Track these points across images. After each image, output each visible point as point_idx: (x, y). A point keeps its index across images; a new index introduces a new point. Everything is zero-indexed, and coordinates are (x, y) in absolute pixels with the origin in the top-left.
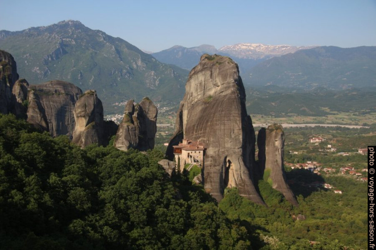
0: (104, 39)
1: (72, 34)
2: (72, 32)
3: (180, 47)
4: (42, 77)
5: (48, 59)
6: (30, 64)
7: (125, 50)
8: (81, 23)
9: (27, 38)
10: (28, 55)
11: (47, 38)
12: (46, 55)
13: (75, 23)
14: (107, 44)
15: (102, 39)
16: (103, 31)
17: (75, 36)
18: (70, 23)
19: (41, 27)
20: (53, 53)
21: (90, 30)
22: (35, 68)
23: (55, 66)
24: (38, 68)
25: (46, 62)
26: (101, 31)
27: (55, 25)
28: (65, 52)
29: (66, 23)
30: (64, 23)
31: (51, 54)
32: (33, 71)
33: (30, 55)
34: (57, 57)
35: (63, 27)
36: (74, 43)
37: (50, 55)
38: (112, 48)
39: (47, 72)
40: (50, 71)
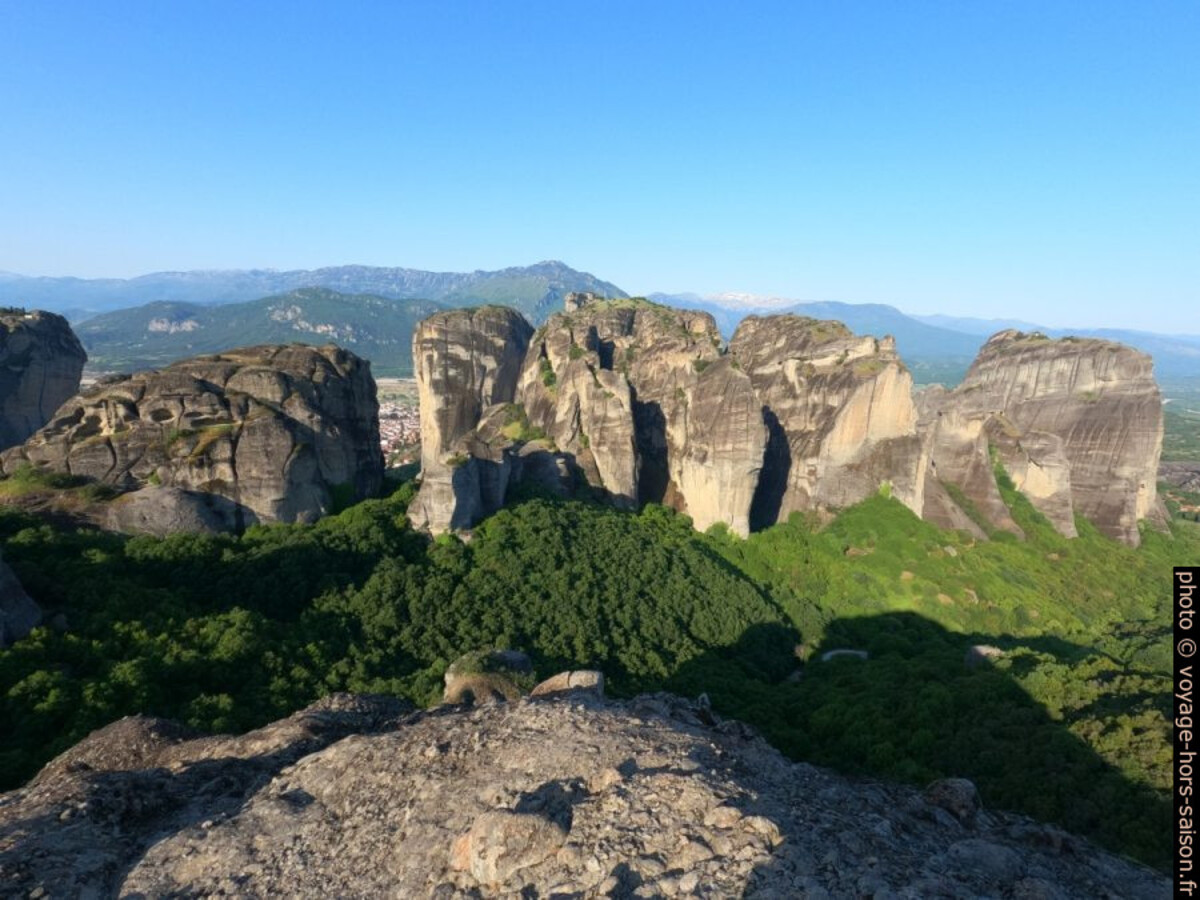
0: (594, 282)
2: (558, 274)
3: (662, 294)
5: (539, 305)
8: (564, 264)
12: (537, 300)
13: (558, 264)
15: (591, 282)
16: (591, 274)
17: (562, 278)
18: (552, 263)
19: (520, 267)
25: (537, 308)
27: (535, 265)
28: (556, 298)
29: (547, 263)
31: (542, 298)
35: (546, 268)
36: (562, 287)
37: (541, 300)
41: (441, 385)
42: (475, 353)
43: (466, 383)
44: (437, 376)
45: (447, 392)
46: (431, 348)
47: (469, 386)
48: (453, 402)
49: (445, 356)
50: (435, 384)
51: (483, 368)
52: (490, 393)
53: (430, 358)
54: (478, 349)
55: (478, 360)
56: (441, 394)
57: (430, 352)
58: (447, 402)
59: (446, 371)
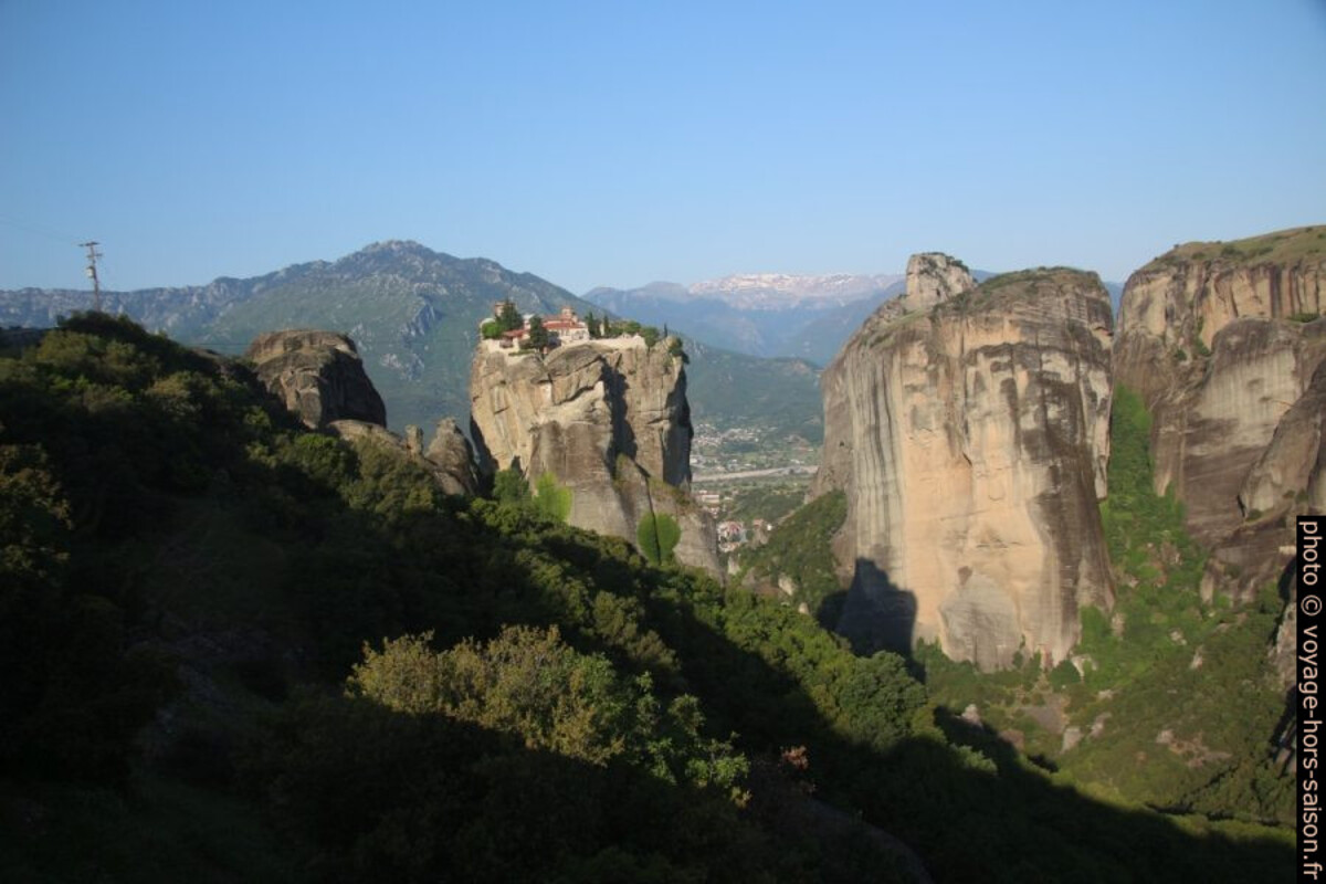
0: (502, 276)
1: (425, 272)
2: (424, 267)
4: (410, 377)
5: (409, 334)
6: (371, 348)
7: (558, 300)
8: (420, 246)
9: (321, 288)
10: (360, 327)
11: (378, 284)
12: (405, 325)
13: (407, 246)
14: (515, 288)
15: (497, 280)
16: (494, 259)
17: (434, 275)
18: (393, 246)
19: (315, 262)
20: (417, 318)
21: (456, 260)
22: (388, 356)
23: (426, 348)
24: (394, 357)
25: (408, 341)
26: (488, 261)
27: (357, 255)
28: (440, 315)
29: (383, 248)
30: (378, 249)
31: (414, 320)
32: (384, 365)
33: (365, 328)
34: (427, 327)
37: (412, 324)
38: (533, 298)
39: (417, 364)
40: (423, 360)
41: (1040, 441)
42: (1083, 367)
43: (1075, 432)
44: (1029, 423)
45: (1052, 457)
46: (1010, 366)
47: (1078, 436)
48: (1066, 476)
49: (1041, 379)
50: (1025, 440)
51: (1093, 395)
52: (1105, 452)
53: (1009, 387)
54: (1086, 359)
55: (1087, 381)
56: (1044, 459)
57: (1007, 375)
58: (1055, 476)
59: (1045, 409)
